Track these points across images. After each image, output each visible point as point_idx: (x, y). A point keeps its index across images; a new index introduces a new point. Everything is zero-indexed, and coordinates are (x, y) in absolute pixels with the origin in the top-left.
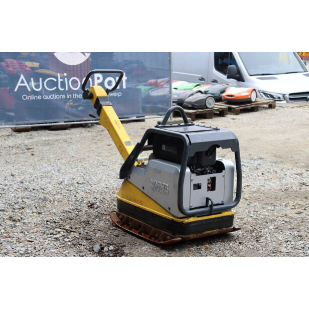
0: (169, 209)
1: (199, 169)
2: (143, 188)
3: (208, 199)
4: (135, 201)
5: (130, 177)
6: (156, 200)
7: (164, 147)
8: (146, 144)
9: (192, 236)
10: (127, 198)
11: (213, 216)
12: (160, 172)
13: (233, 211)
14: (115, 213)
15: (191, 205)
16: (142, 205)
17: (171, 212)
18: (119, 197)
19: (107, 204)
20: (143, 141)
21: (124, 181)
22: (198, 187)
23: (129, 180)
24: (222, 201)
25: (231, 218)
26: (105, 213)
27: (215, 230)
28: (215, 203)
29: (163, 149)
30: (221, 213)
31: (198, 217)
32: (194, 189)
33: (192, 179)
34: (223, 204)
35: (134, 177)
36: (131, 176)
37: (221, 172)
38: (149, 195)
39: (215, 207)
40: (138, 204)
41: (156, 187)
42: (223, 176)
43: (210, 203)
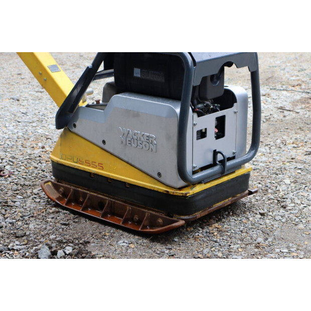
0: (159, 174)
1: (200, 106)
2: (104, 142)
3: (215, 153)
4: (87, 163)
5: (75, 126)
6: (130, 162)
7: (137, 73)
8: (101, 68)
9: (198, 215)
10: (72, 159)
11: (225, 179)
12: (136, 115)
13: (248, 166)
14: (50, 183)
15: (194, 165)
16: (103, 169)
17: (161, 179)
18: (56, 159)
19: (23, 168)
20: (96, 64)
21: (64, 131)
22: (202, 134)
23: (74, 130)
24: (234, 153)
25: (246, 177)
26: (27, 183)
27: (227, 200)
28: (228, 154)
29: (135, 75)
30: (234, 172)
31: (205, 183)
32: (197, 139)
33: (194, 122)
34: (234, 158)
35: (83, 125)
36: (77, 123)
37: (231, 106)
38: (116, 154)
39: (228, 164)
40: (95, 168)
41: (129, 140)
42: (235, 113)
43: (220, 157)
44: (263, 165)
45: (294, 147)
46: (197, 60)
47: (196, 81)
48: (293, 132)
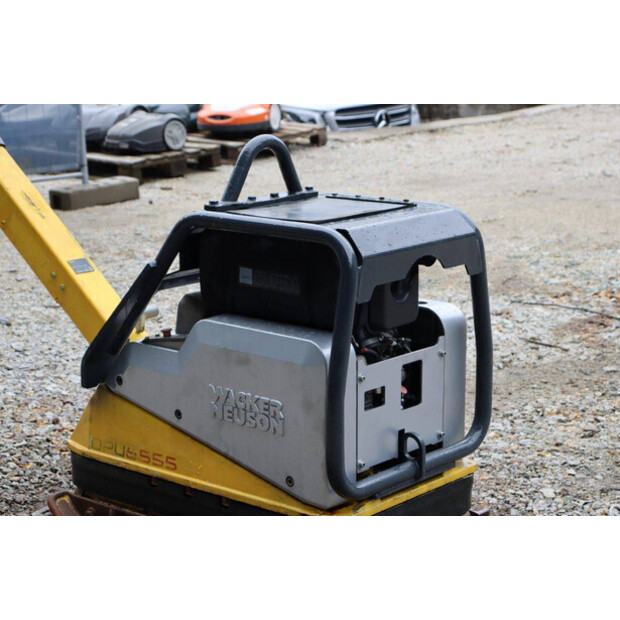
0: (290, 480)
1: (371, 342)
2: (178, 414)
3: (403, 436)
4: (145, 456)
5: (120, 381)
6: (231, 454)
7: (246, 276)
8: (175, 265)
10: (113, 449)
11: (423, 489)
12: (244, 360)
13: (469, 463)
14: (66, 499)
15: (360, 462)
16: (175, 469)
17: (295, 490)
18: (80, 448)
19: (12, 465)
20: (165, 258)
21: (98, 393)
22: (375, 399)
23: (118, 389)
24: (440, 436)
25: (466, 483)
26: (20, 497)
28: (428, 438)
29: (241, 281)
30: (440, 475)
31: (382, 499)
32: (366, 409)
33: (360, 375)
34: (439, 446)
35: (135, 380)
36: (125, 376)
37: (432, 342)
38: (203, 438)
39: (429, 458)
40: (161, 466)
41: (229, 411)
42: (441, 355)
43: (411, 444)
44: (500, 457)
45: (560, 421)
46: (364, 253)
47: (362, 294)
48: (557, 389)
